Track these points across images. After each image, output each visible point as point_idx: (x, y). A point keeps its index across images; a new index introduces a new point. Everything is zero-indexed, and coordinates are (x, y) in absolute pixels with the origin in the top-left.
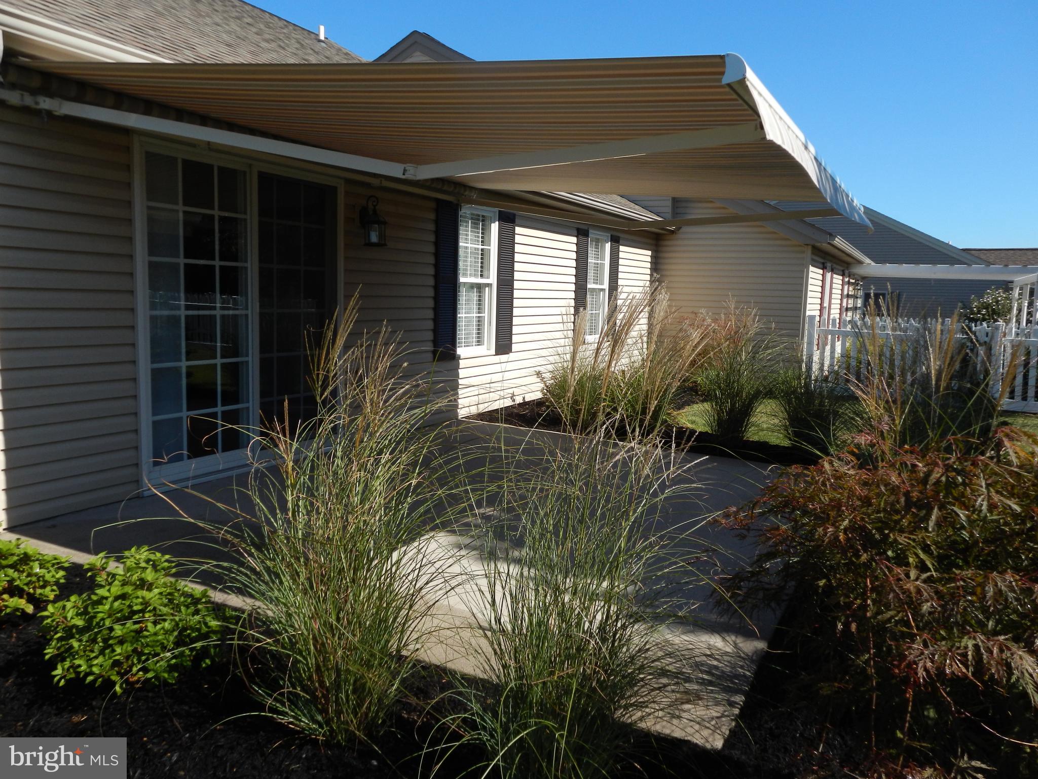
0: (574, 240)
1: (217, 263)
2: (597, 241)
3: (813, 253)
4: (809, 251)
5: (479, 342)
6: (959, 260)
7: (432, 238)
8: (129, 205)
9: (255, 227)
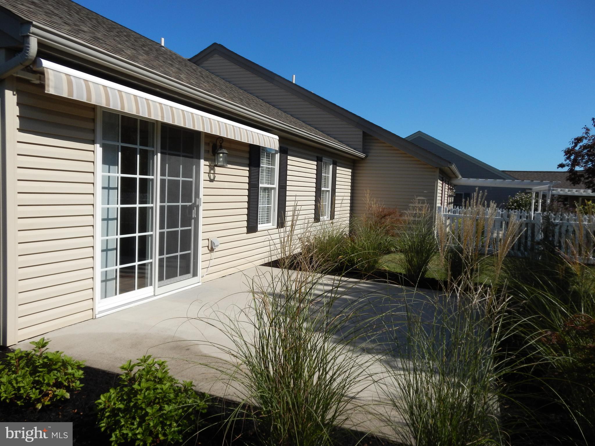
0: (315, 163)
1: (138, 176)
2: (326, 164)
3: (440, 173)
4: (438, 171)
5: (268, 221)
6: (500, 177)
7: (247, 162)
8: (93, 142)
9: (159, 155)
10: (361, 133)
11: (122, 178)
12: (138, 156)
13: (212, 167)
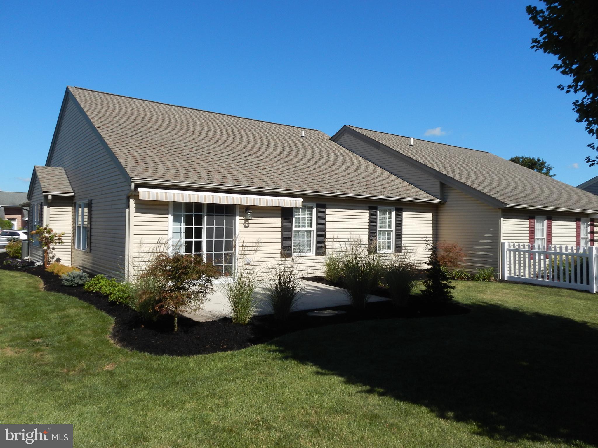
0: (368, 211)
1: (193, 227)
2: (385, 211)
4: (500, 211)
5: (310, 251)
7: (280, 215)
8: (167, 214)
9: (206, 217)
10: (439, 183)
11: (186, 228)
12: (194, 218)
13: (246, 220)
